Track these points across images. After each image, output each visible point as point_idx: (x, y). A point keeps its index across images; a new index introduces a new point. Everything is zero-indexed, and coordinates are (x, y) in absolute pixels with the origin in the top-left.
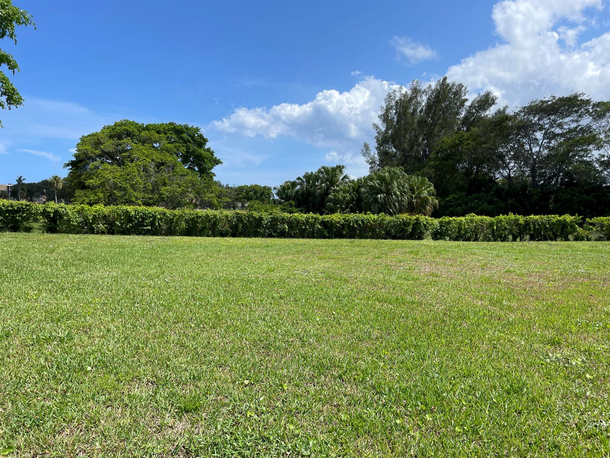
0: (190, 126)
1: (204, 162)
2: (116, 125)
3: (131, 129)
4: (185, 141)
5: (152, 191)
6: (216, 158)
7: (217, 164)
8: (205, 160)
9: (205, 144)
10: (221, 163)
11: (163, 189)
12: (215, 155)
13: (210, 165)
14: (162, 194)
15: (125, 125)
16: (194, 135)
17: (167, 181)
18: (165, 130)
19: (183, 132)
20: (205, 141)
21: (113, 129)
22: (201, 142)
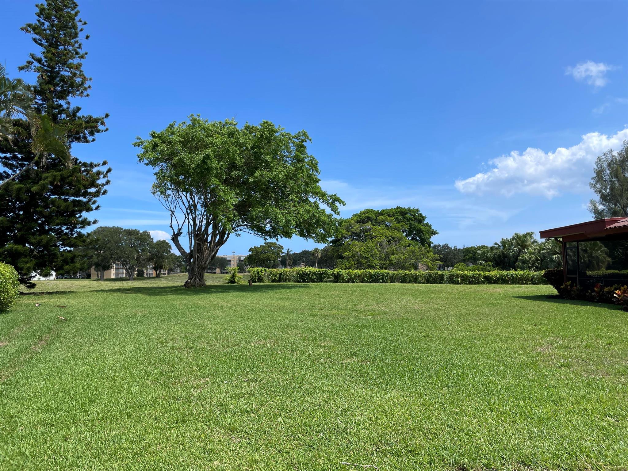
0: (412, 208)
1: (423, 234)
2: (361, 213)
3: (372, 215)
4: (408, 220)
5: (385, 259)
6: (433, 230)
7: (434, 235)
8: (424, 233)
9: (424, 220)
10: (437, 233)
11: (392, 257)
12: (432, 228)
13: (428, 236)
14: (392, 260)
15: (367, 213)
16: (415, 215)
17: (395, 251)
18: (393, 213)
19: (406, 213)
20: (424, 218)
21: (359, 216)
22: (421, 219)
